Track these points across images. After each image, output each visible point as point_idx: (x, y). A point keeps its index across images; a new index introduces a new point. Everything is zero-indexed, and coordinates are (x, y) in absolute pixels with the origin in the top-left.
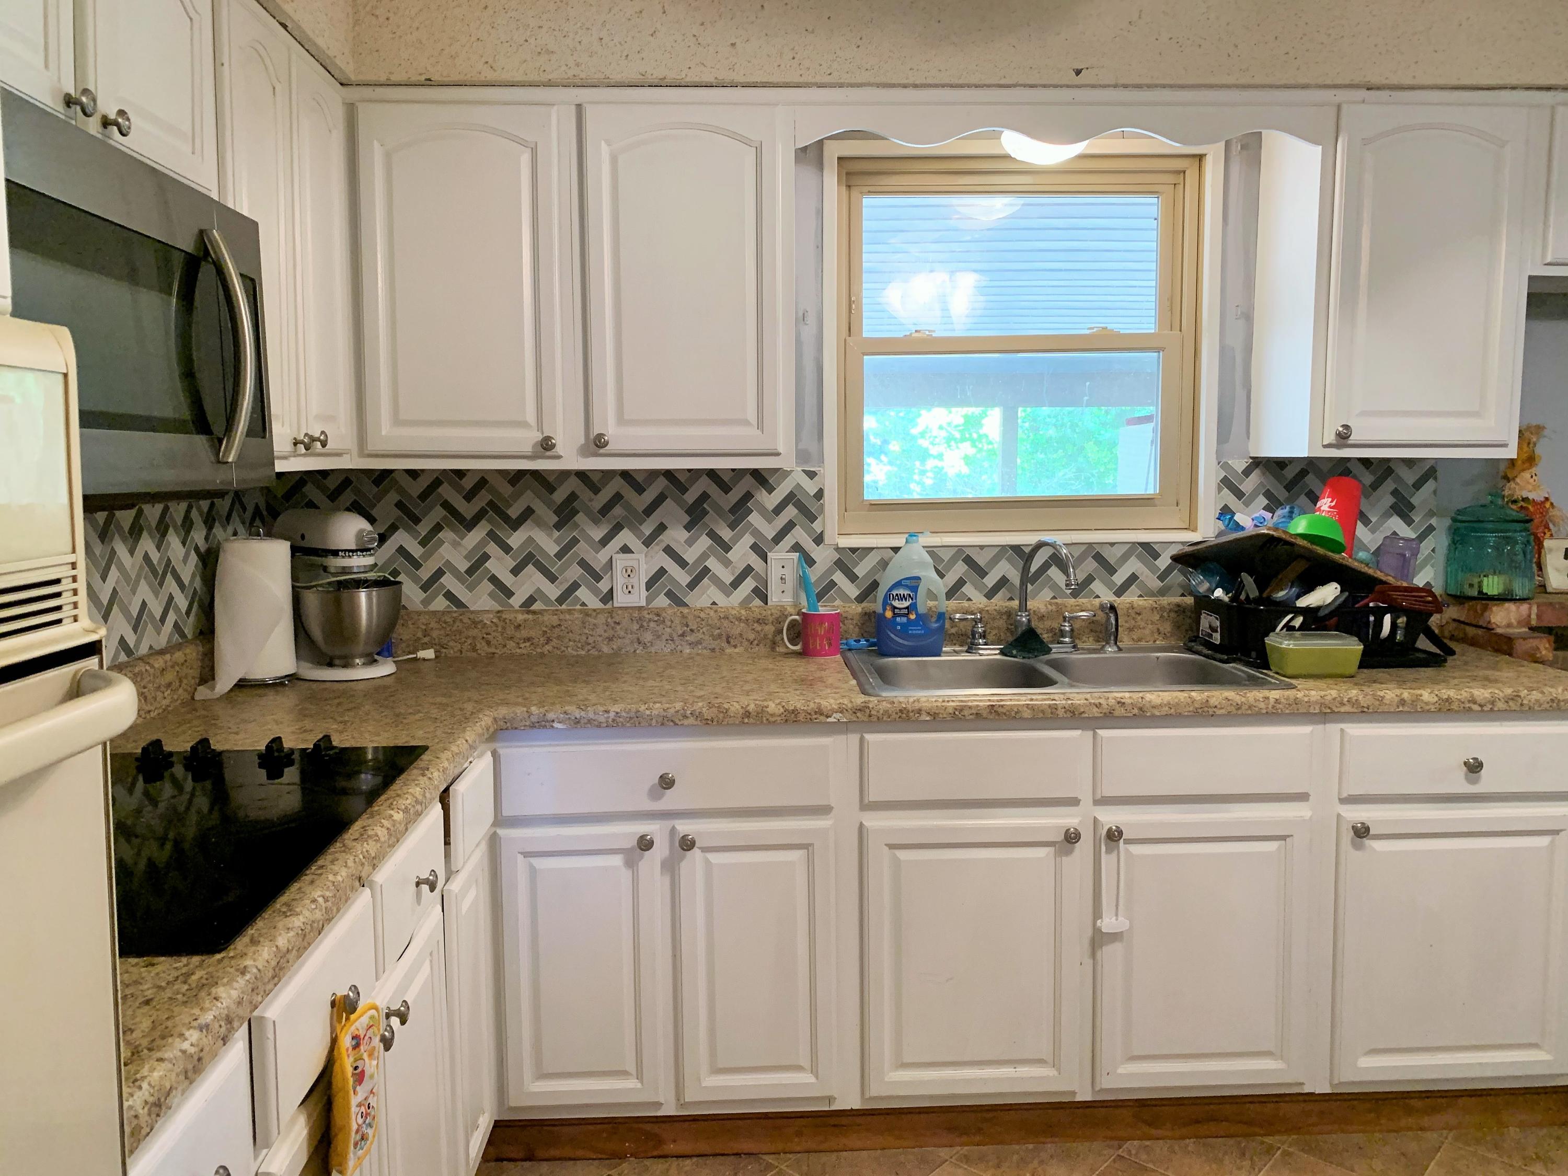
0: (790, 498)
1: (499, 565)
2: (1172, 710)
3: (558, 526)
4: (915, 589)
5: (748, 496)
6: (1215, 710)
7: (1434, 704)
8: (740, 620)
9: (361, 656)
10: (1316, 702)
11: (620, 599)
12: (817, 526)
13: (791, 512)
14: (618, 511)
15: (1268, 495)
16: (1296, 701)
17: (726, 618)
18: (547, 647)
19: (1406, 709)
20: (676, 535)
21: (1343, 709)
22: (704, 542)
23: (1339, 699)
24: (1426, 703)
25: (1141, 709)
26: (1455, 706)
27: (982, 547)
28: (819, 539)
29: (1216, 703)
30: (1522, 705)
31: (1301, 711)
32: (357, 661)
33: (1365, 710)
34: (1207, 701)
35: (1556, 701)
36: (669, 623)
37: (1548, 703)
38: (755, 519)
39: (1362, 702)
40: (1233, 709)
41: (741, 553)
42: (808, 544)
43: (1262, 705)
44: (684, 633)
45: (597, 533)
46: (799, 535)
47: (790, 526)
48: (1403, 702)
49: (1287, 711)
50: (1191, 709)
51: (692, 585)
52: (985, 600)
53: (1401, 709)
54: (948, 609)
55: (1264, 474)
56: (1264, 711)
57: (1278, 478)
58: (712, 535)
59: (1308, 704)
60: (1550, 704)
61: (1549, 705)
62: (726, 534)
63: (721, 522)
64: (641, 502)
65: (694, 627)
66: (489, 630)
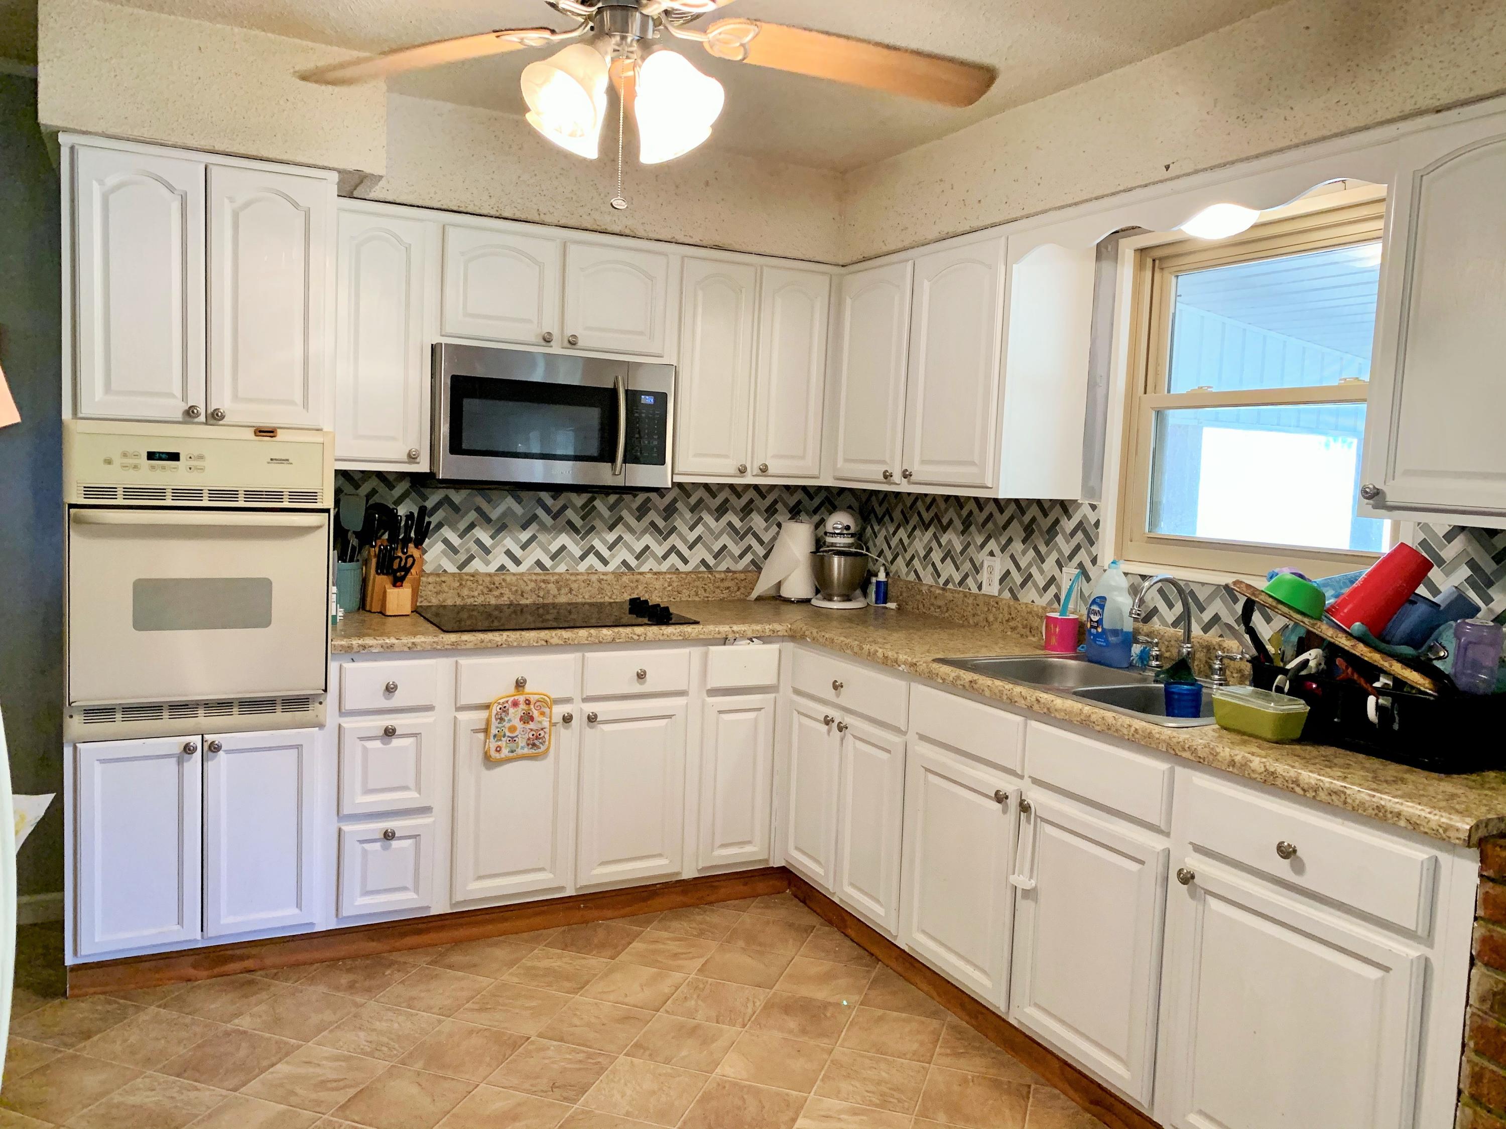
0: (1080, 526)
1: (936, 556)
2: (1067, 717)
3: (963, 533)
4: (1102, 607)
5: (1057, 521)
6: (1094, 725)
7: (1261, 774)
8: (1038, 616)
9: (838, 596)
10: (1164, 741)
11: (985, 589)
12: (1093, 550)
13: (1080, 535)
14: (990, 525)
15: (1472, 564)
16: (1150, 735)
17: (1030, 613)
18: (947, 615)
19: (1235, 771)
20: (1017, 546)
21: (1184, 754)
22: (1031, 553)
23: (1182, 743)
24: (1253, 771)
25: (1048, 709)
26: (1279, 782)
27: (1203, 584)
28: (1094, 561)
29: (1095, 720)
30: (1345, 803)
31: (1152, 746)
32: (835, 598)
33: (1202, 761)
34: (1090, 716)
35: (1383, 811)
36: (1001, 610)
37: (1373, 809)
38: (1059, 539)
39: (1199, 752)
40: (1105, 728)
41: (1050, 564)
42: (1088, 564)
43: (1125, 731)
44: (1009, 619)
45: (979, 540)
46: (1083, 556)
47: (1078, 548)
48: (1232, 763)
49: (1142, 743)
50: (1079, 719)
51: (1023, 585)
52: (1202, 633)
53: (1231, 769)
54: (1166, 635)
55: (1469, 541)
56: (1127, 737)
57: (1487, 548)
58: (1036, 549)
59: (1158, 741)
60: (1376, 811)
61: (1374, 813)
62: (1043, 549)
63: (1041, 539)
64: (1001, 519)
65: (1014, 616)
66: (925, 597)
